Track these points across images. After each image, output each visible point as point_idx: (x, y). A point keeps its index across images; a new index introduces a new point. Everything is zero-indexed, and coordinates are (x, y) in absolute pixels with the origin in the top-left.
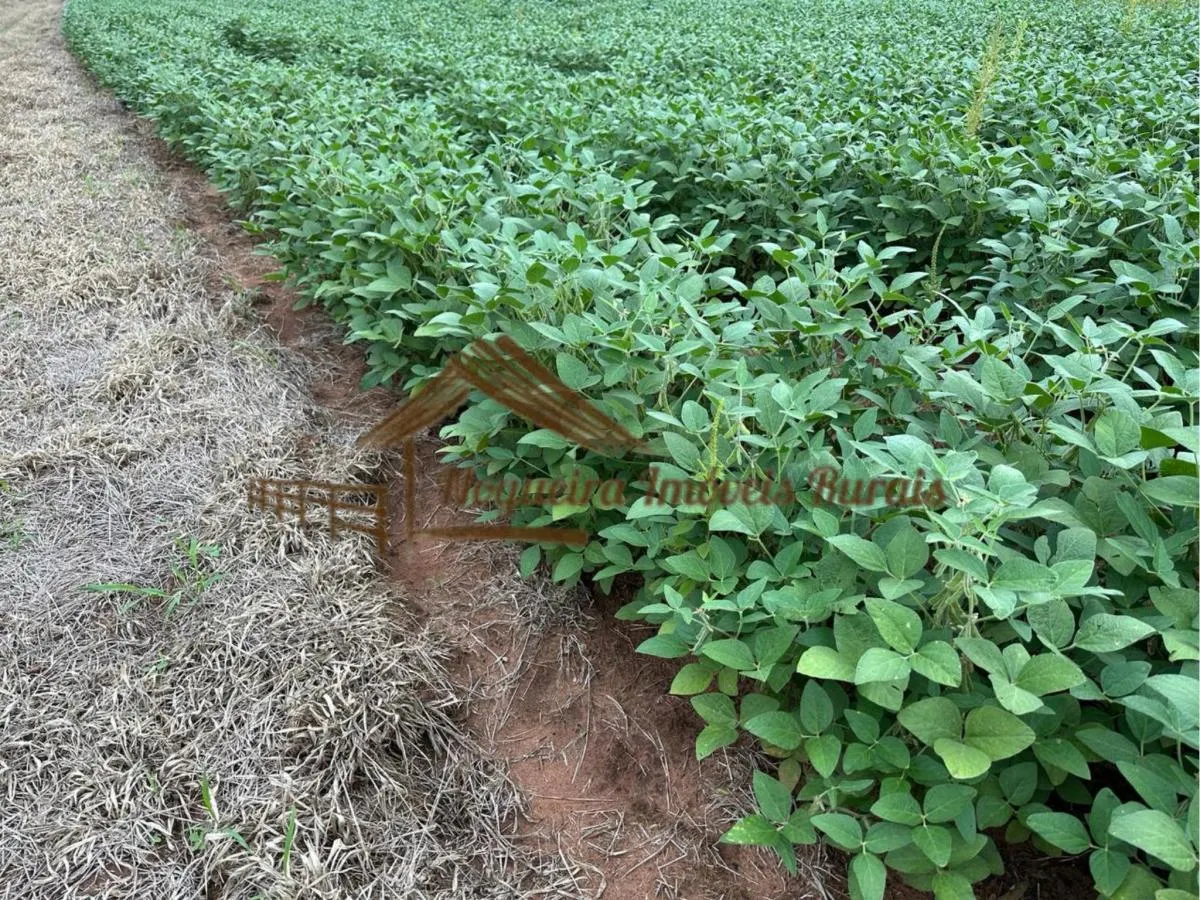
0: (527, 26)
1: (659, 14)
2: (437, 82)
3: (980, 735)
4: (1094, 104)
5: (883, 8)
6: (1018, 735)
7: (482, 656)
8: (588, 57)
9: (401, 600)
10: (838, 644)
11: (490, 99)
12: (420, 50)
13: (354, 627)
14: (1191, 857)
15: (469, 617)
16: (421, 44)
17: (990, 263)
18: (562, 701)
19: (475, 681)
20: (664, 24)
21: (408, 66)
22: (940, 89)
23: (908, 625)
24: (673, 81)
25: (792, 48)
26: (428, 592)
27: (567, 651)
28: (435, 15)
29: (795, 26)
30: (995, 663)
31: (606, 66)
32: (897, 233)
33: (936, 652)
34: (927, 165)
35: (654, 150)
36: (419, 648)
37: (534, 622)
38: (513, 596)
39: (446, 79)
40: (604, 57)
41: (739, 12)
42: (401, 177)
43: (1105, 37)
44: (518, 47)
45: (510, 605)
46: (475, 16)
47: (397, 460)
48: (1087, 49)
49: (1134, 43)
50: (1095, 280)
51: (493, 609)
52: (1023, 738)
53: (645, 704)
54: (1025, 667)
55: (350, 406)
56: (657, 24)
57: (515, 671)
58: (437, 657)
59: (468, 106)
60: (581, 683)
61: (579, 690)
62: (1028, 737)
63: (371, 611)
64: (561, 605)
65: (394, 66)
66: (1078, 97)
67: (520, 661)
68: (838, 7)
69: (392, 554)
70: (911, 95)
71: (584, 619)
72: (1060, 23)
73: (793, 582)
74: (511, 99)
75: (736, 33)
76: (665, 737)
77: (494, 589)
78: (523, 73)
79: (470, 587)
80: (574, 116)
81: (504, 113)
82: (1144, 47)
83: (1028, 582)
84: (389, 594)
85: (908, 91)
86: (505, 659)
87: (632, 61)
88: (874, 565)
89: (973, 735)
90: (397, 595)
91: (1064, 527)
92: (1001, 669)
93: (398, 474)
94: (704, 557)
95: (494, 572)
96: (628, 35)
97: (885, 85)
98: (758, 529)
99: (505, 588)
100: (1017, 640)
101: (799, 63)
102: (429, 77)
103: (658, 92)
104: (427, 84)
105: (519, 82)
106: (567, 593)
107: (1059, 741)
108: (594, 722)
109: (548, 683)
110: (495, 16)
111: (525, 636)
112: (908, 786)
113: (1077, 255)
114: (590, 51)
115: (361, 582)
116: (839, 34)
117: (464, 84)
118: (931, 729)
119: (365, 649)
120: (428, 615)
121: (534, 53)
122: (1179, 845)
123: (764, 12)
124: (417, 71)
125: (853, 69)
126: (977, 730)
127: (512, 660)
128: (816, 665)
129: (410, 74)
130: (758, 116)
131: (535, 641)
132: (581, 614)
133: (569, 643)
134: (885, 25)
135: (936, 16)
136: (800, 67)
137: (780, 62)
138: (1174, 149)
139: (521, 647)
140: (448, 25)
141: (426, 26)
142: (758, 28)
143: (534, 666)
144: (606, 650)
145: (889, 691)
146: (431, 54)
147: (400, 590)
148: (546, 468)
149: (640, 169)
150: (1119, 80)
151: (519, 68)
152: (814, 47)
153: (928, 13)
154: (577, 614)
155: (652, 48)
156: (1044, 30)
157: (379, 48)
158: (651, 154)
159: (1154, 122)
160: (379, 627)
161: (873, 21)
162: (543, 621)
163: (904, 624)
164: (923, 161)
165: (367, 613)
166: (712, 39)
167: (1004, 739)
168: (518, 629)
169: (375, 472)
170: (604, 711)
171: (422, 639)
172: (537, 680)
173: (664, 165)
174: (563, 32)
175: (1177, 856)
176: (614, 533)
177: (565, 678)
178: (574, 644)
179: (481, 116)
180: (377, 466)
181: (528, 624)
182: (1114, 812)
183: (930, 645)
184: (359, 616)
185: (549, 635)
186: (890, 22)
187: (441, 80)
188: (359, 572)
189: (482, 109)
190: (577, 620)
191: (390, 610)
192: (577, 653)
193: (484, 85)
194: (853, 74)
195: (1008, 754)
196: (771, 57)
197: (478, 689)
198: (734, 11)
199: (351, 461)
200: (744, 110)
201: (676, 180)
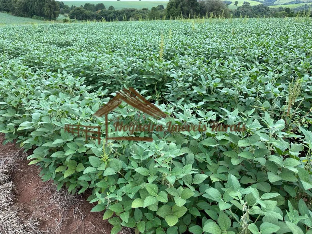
0: (49, 34)
1: (86, 30)
2: (22, 52)
3: (176, 212)
4: (187, 48)
5: (141, 26)
6: (184, 210)
7: (50, 220)
8: (67, 42)
9: (23, 210)
10: (141, 196)
11: (38, 56)
12: (17, 43)
13: (7, 223)
14: (220, 231)
15: (45, 210)
16: (17, 41)
17: (169, 89)
18: (76, 227)
19: (48, 228)
20: (87, 32)
21: (13, 48)
22: (155, 47)
23: (155, 189)
24: (90, 47)
25: (119, 38)
26: (32, 204)
27: (76, 212)
28: (21, 32)
29: (120, 31)
30: (176, 193)
31: (72, 44)
32: (148, 83)
33: (162, 194)
34: (152, 67)
35: (85, 68)
36: (29, 224)
37: (65, 206)
38: (58, 200)
39: (26, 51)
40: (71, 42)
41: (106, 28)
42: (10, 84)
43: (189, 31)
44: (46, 40)
45: (57, 203)
46: (33, 32)
47: (18, 166)
48: (186, 34)
49: (195, 32)
50: (190, 91)
51: (52, 206)
52: (185, 210)
53: (100, 221)
54: (183, 192)
55: (2, 151)
56: (85, 32)
57: (61, 222)
58: (36, 225)
59: (32, 58)
60: (81, 221)
61: (80, 223)
62: (186, 210)
63: (12, 217)
64: (73, 199)
65: (8, 48)
66: (184, 46)
67: (62, 219)
68: (130, 26)
69: (19, 195)
70: (148, 48)
71: (80, 201)
72: (179, 28)
73: (129, 183)
74: (45, 56)
75: (106, 34)
76: (106, 229)
77: (52, 199)
78: (48, 48)
79: (45, 200)
80: (62, 60)
81: (43, 60)
82: (197, 33)
83: (178, 173)
84: (18, 209)
85: (148, 47)
86: (57, 219)
87: (79, 43)
88: (146, 174)
89: (174, 212)
90: (21, 209)
91: (188, 154)
92: (177, 194)
93: (19, 170)
94: (106, 181)
95: (52, 194)
96: (77, 36)
97: (142, 46)
98: (119, 170)
99: (55, 198)
100: (181, 185)
101: (122, 41)
102: (20, 51)
103: (86, 51)
104: (19, 53)
105: (47, 50)
106: (74, 195)
107: (193, 208)
108: (86, 231)
109: (71, 223)
110: (40, 31)
111: (63, 211)
112: (162, 229)
113: (186, 86)
114: (67, 41)
115: (8, 208)
116: (131, 33)
117: (30, 53)
118: (164, 214)
119: (10, 229)
120: (32, 212)
121: (51, 42)
122: (217, 229)
123: (112, 28)
124: (16, 49)
125: (135, 42)
126: (175, 211)
127: (60, 219)
128: (136, 204)
129: (14, 50)
130: (111, 57)
131: (66, 212)
132: (79, 200)
133: (76, 210)
134: (141, 30)
135: (153, 27)
136: (122, 43)
137: (117, 41)
138: (203, 58)
139: (62, 215)
140: (25, 35)
141: (18, 35)
142: (111, 32)
143: (66, 220)
144: (87, 209)
145: (154, 206)
146: (19, 44)
147: (21, 207)
148: (61, 162)
149: (82, 73)
150: (192, 42)
151: (47, 47)
152: (125, 37)
153: (151, 27)
154: (78, 200)
155: (84, 39)
156: (176, 30)
157: (3, 43)
158: (85, 69)
159: (199, 52)
160: (14, 221)
161: (139, 29)
162: (67, 205)
163: (154, 189)
164: (151, 66)
165: (10, 217)
166: (99, 36)
167: (181, 211)
168: (60, 210)
169: (11, 171)
170: (88, 227)
171: (30, 221)
172: (68, 223)
173: (88, 72)
174: (59, 35)
175: (217, 232)
176: (81, 178)
177: (76, 220)
178: (78, 210)
179: (36, 61)
180: (12, 169)
181: (63, 207)
182: (205, 224)
183: (160, 193)
184: (8, 219)
185: (70, 209)
186: (143, 29)
187: (24, 51)
188: (7, 205)
189: (36, 59)
190: (78, 202)
191: (19, 214)
192: (78, 212)
193: (36, 52)
194: (135, 44)
195: (182, 215)
196: (114, 40)
197: (50, 231)
198: (105, 28)
199: (2, 170)
200: (108, 56)
201: (92, 75)
